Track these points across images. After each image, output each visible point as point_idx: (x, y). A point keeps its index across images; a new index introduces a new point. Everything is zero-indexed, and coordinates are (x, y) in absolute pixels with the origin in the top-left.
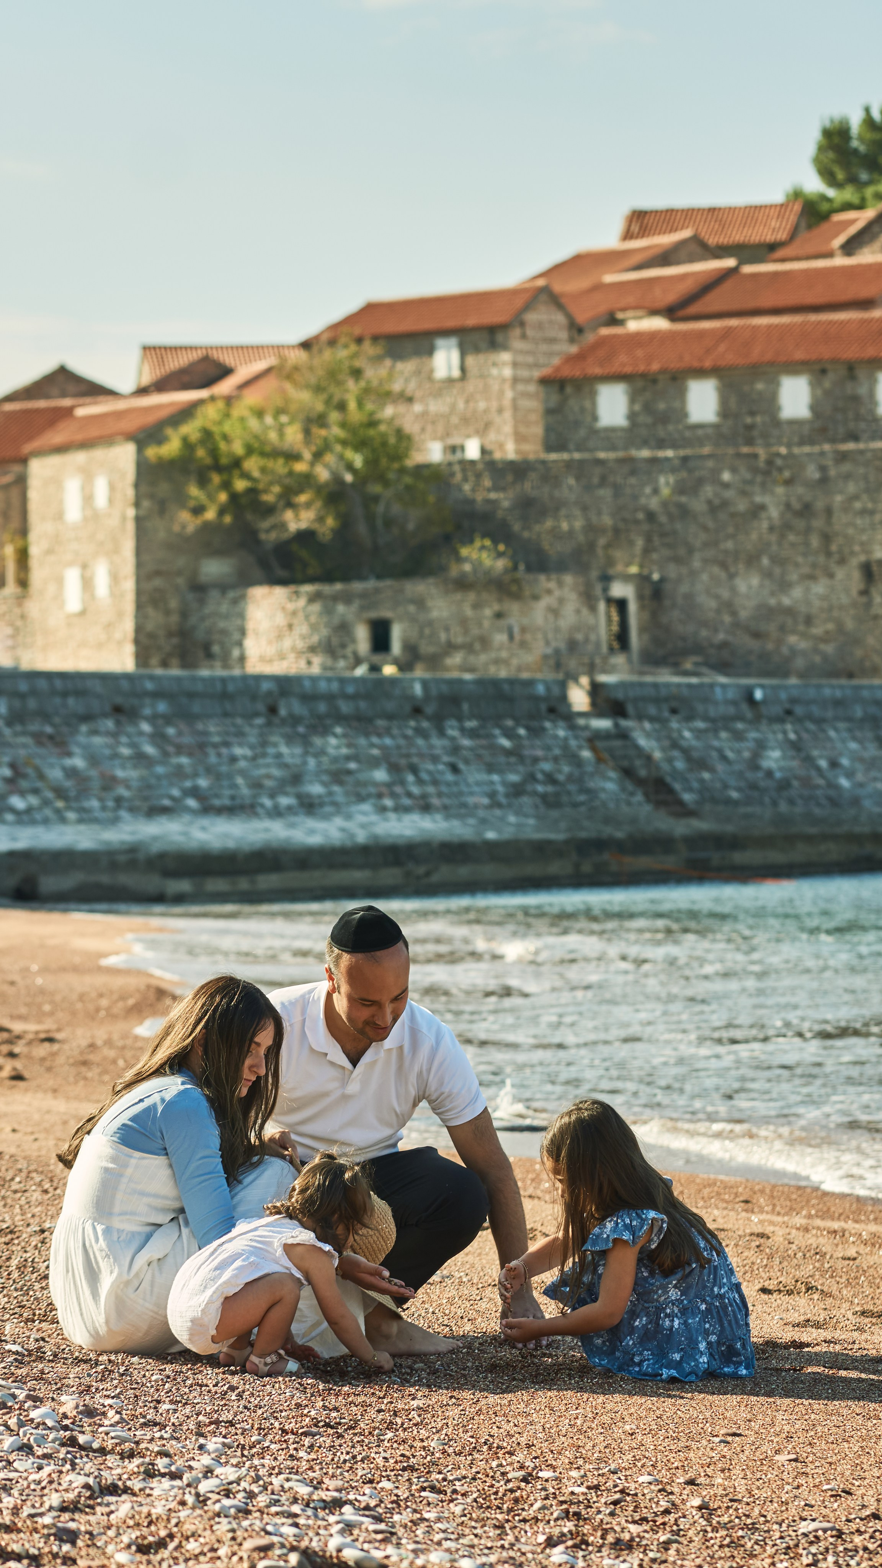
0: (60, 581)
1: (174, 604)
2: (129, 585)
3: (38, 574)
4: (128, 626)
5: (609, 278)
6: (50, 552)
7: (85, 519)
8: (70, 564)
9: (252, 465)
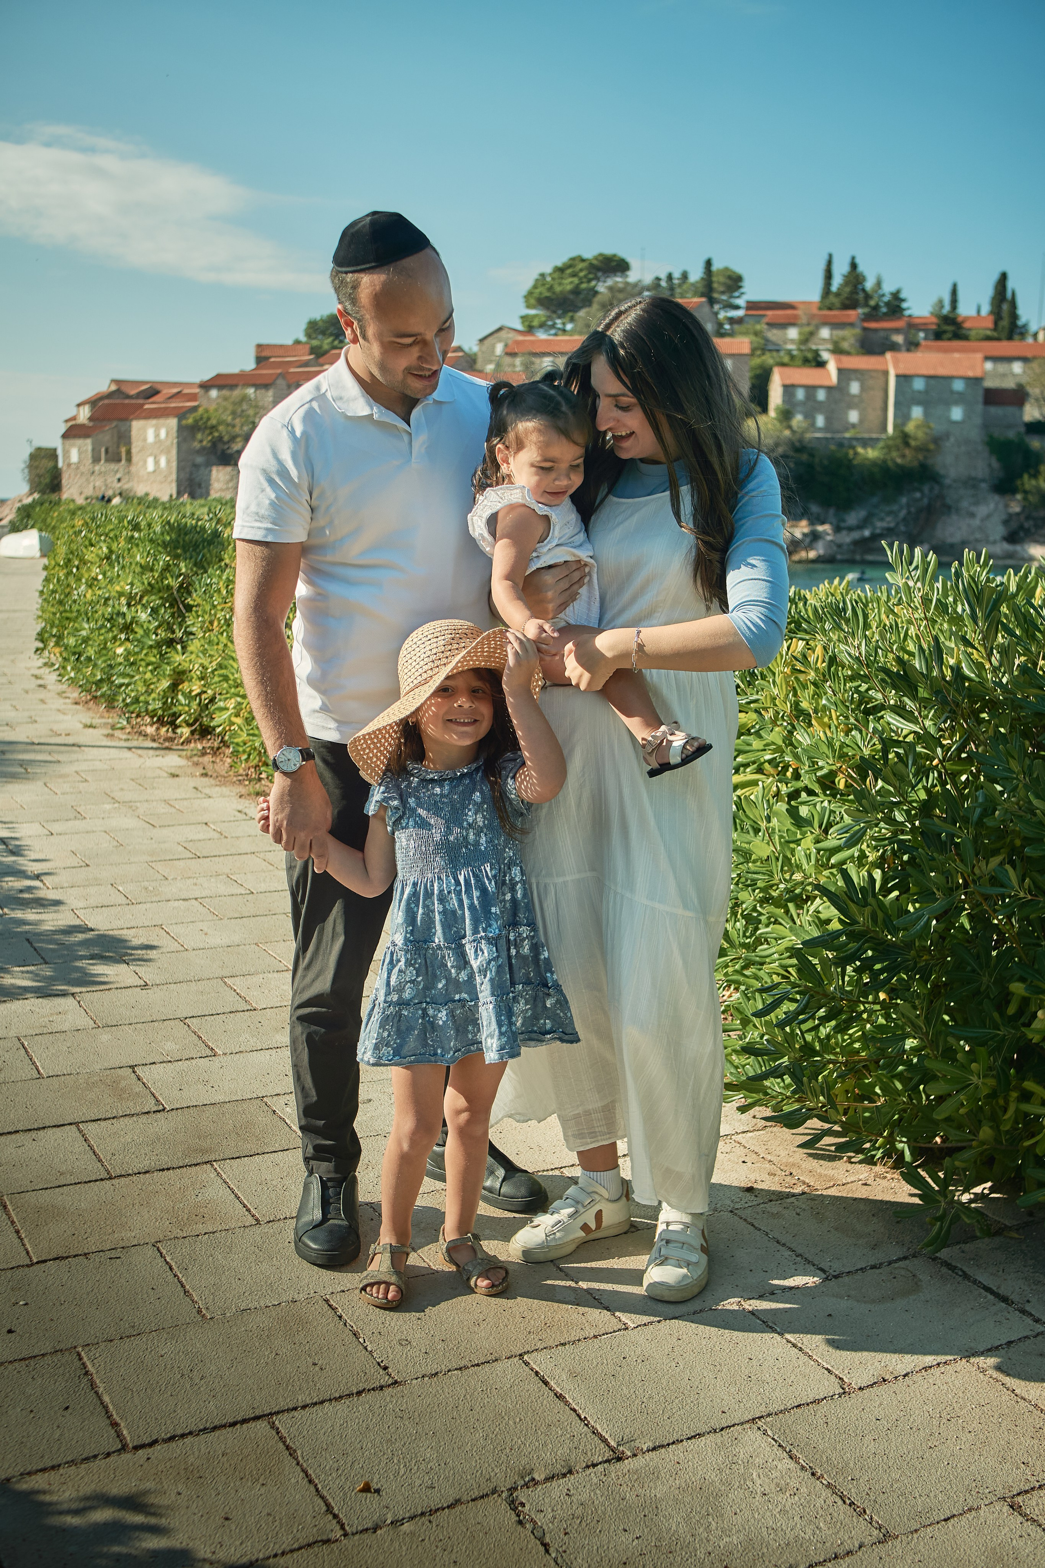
0: (145, 462)
1: (188, 470)
2: (174, 464)
3: (135, 459)
4: (174, 476)
5: (292, 370)
6: (140, 451)
7: (155, 443)
8: (151, 455)
9: (221, 428)
